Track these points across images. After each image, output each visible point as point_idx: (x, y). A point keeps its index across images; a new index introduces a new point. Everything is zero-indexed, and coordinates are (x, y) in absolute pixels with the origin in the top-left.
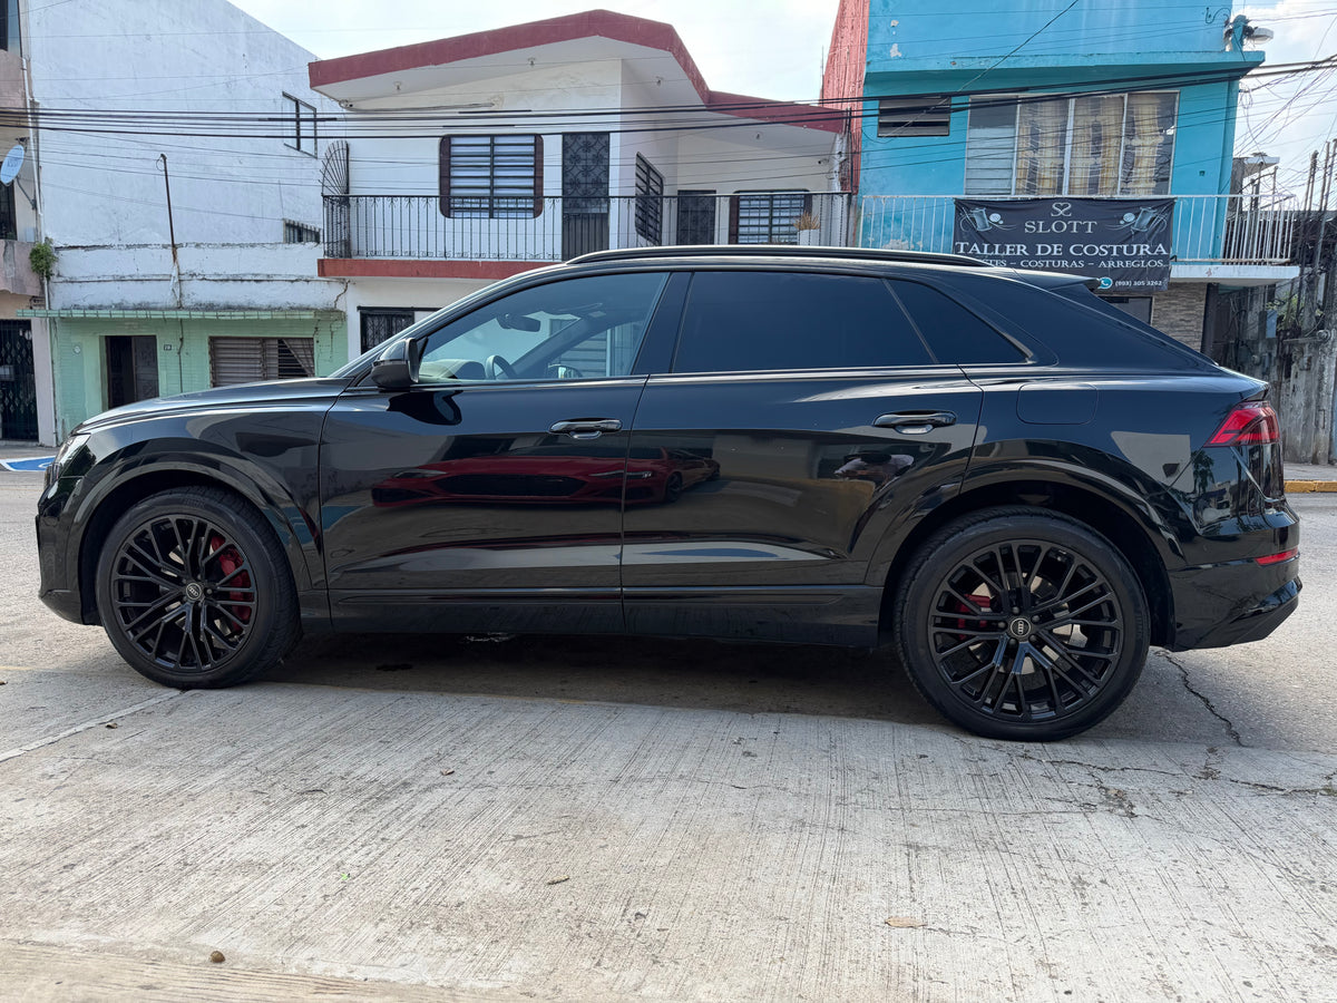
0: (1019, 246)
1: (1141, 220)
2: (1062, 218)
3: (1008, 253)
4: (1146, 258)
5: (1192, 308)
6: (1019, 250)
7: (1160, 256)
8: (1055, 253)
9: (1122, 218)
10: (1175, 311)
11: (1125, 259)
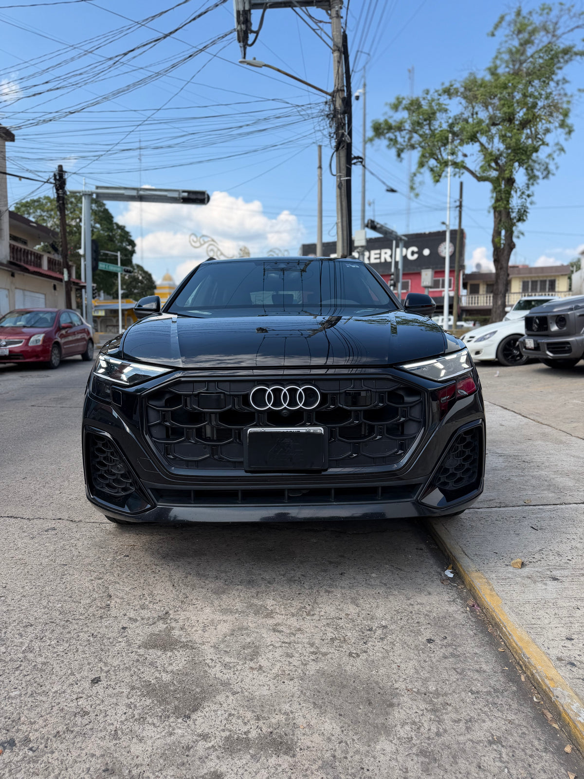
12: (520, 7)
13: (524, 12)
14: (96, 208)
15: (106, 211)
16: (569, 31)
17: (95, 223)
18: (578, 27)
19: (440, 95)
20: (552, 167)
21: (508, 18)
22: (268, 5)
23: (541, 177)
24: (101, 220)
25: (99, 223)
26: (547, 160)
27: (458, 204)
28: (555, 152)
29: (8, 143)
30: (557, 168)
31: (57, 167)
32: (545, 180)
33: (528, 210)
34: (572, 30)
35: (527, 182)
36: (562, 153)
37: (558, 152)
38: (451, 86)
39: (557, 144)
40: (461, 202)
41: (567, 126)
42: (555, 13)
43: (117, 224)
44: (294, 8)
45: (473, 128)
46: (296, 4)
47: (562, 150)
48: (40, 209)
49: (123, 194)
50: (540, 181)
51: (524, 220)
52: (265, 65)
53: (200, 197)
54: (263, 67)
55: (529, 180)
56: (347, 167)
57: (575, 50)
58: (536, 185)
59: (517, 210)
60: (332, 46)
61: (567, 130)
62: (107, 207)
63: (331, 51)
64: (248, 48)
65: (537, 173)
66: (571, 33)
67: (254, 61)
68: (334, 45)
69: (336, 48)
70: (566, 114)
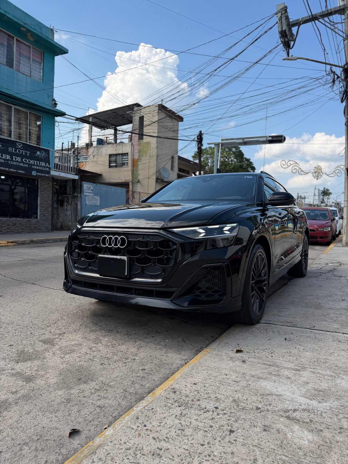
0: (7, 156)
1: (42, 154)
2: (19, 148)
3: (4, 158)
4: (44, 167)
5: (49, 184)
6: (7, 157)
7: (47, 167)
8: (19, 161)
9: (36, 153)
10: (45, 184)
11: (39, 166)
14: (235, 151)
15: (240, 152)
17: (234, 159)
22: (301, 22)
24: (236, 157)
25: (236, 159)
29: (180, 123)
31: (199, 132)
43: (246, 158)
44: (319, 20)
46: (319, 17)
48: (206, 153)
49: (235, 142)
52: (299, 58)
53: (279, 139)
60: (344, 36)
62: (241, 149)
63: (344, 40)
64: (290, 50)
67: (293, 57)
68: (346, 35)
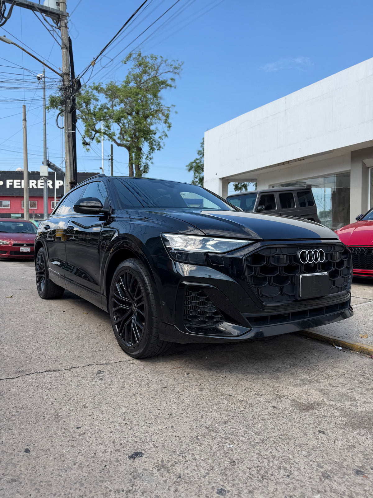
12: (140, 52)
13: (143, 55)
16: (166, 72)
18: (169, 71)
19: (93, 90)
20: (161, 144)
21: (134, 56)
22: (15, 3)
23: (156, 149)
26: (159, 140)
27: (110, 157)
28: (163, 136)
30: (164, 145)
32: (159, 151)
33: (149, 167)
34: (167, 72)
35: (149, 150)
36: (166, 137)
37: (164, 136)
38: (99, 86)
39: (164, 132)
40: (112, 157)
41: (168, 123)
42: (159, 60)
44: (34, 11)
45: (120, 114)
47: (166, 135)
50: (156, 151)
51: (147, 172)
52: (13, 43)
54: (11, 44)
55: (150, 150)
56: (73, 124)
57: (167, 83)
58: (153, 153)
59: (143, 166)
60: (61, 44)
61: (168, 125)
63: (61, 48)
65: (155, 147)
66: (165, 74)
67: (4, 38)
68: (63, 44)
69: (64, 46)
70: (167, 117)
